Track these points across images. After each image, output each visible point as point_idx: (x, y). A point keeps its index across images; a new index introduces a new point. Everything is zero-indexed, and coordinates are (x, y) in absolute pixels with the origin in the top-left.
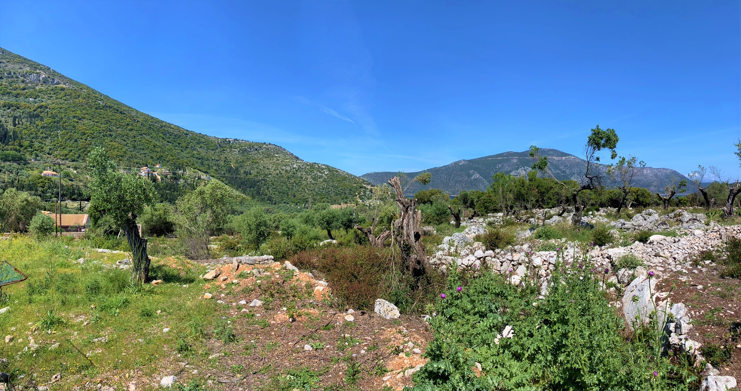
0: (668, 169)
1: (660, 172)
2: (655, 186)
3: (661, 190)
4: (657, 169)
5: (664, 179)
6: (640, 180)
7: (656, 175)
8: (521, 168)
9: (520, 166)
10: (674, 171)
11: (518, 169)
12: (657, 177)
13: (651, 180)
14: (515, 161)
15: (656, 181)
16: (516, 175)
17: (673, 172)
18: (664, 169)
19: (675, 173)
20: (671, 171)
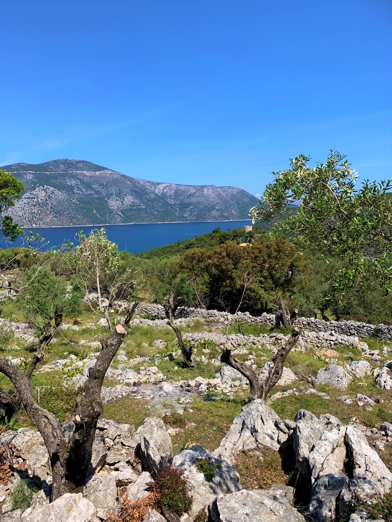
0: (235, 188)
1: (224, 191)
2: (218, 210)
3: (225, 214)
4: (221, 188)
5: (229, 201)
6: (199, 203)
7: (219, 196)
8: (38, 187)
9: (38, 185)
10: (242, 190)
11: (34, 189)
12: (220, 199)
13: (212, 201)
14: (30, 177)
15: (219, 203)
16: (32, 198)
17: (241, 192)
18: (229, 187)
19: (243, 193)
20: (239, 190)
